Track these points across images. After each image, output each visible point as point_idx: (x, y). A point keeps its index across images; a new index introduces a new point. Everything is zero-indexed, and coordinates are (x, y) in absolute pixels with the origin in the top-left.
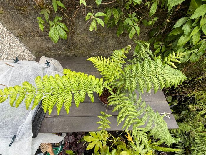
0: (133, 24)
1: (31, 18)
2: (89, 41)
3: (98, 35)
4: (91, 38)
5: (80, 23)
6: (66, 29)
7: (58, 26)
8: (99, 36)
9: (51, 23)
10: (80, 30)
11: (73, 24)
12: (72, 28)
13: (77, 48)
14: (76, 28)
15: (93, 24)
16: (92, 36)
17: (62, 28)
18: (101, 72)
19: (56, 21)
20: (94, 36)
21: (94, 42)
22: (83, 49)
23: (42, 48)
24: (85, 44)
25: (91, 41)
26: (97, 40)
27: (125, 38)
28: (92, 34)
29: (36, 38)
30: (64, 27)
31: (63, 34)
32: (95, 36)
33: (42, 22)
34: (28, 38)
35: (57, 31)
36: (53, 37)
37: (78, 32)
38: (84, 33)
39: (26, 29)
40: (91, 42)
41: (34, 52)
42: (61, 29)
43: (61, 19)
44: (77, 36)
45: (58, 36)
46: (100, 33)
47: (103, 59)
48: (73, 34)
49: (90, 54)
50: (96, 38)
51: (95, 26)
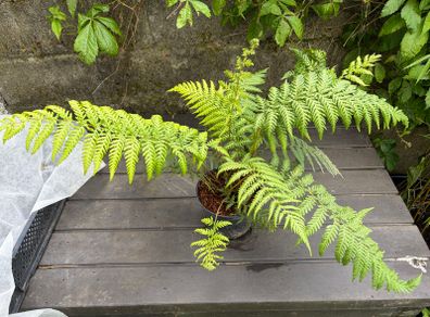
0: (283, 12)
1: (31, 11)
2: (174, 66)
3: (201, 49)
4: (179, 57)
5: (152, 18)
6: (117, 32)
7: (98, 25)
8: (203, 52)
9: (82, 19)
10: (150, 37)
11: (134, 21)
12: (130, 32)
13: (138, 87)
14: (141, 33)
15: (185, 14)
16: (183, 52)
17: (109, 29)
18: (205, 116)
19: (94, 13)
20: (188, 51)
21: (189, 70)
22: (157, 89)
23: (40, 90)
24: (163, 76)
25: (179, 65)
26: (196, 62)
27: (276, 55)
28: (182, 47)
29: (31, 60)
30: (112, 27)
31: (108, 42)
32: (192, 53)
33: (60, 18)
34: (8, 62)
35: (95, 36)
36: (84, 51)
37: (146, 41)
38: (161, 44)
39: (10, 38)
40: (181, 68)
41: (13, 102)
42: (105, 32)
43: (106, 9)
44: (141, 52)
45: (96, 49)
46: (204, 44)
47: (209, 86)
48: (131, 47)
49: (176, 106)
50: (195, 57)
51: (190, 18)
